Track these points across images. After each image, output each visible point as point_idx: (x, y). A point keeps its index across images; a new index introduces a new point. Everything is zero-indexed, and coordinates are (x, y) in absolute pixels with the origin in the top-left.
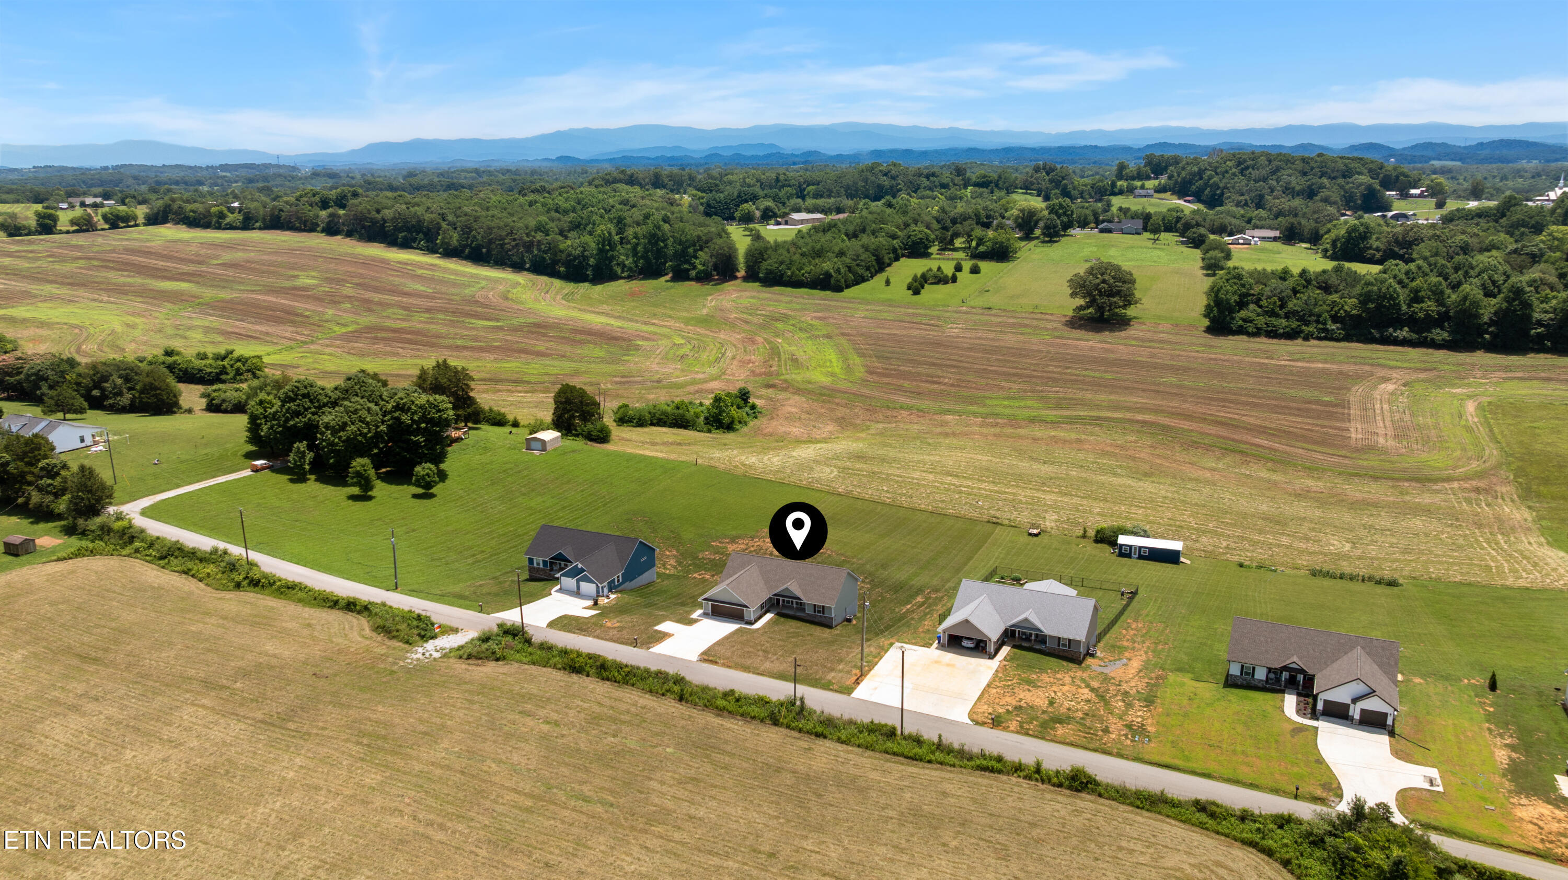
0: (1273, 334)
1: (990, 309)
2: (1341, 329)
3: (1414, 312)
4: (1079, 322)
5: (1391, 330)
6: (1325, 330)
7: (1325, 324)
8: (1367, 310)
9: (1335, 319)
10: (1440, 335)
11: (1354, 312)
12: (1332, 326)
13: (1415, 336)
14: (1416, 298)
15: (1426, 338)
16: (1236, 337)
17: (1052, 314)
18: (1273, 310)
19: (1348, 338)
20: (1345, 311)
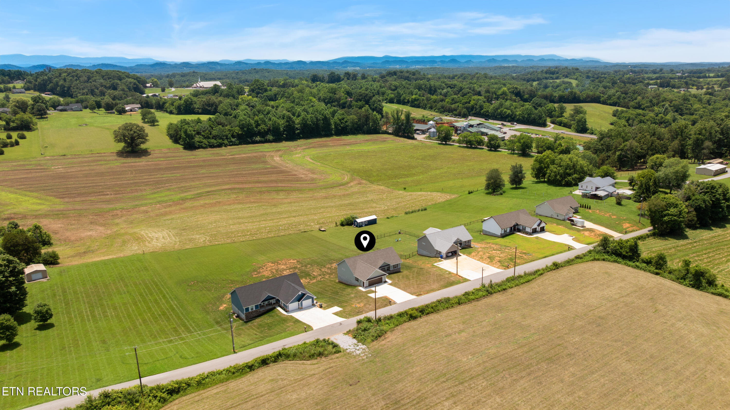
0: (212, 146)
1: (65, 155)
2: (237, 140)
3: (259, 130)
4: (121, 154)
5: (254, 138)
6: (231, 141)
7: (230, 139)
8: (244, 131)
9: (233, 136)
10: (270, 137)
11: (240, 133)
12: (233, 140)
13: (263, 139)
14: (258, 125)
15: (266, 139)
16: (199, 150)
17: (104, 153)
18: (208, 136)
19: (240, 144)
20: (236, 133)
